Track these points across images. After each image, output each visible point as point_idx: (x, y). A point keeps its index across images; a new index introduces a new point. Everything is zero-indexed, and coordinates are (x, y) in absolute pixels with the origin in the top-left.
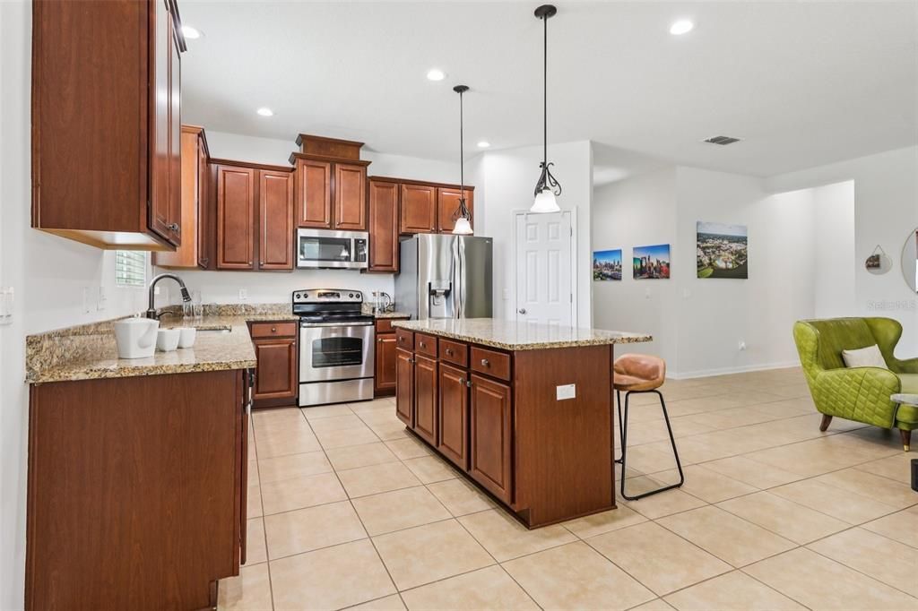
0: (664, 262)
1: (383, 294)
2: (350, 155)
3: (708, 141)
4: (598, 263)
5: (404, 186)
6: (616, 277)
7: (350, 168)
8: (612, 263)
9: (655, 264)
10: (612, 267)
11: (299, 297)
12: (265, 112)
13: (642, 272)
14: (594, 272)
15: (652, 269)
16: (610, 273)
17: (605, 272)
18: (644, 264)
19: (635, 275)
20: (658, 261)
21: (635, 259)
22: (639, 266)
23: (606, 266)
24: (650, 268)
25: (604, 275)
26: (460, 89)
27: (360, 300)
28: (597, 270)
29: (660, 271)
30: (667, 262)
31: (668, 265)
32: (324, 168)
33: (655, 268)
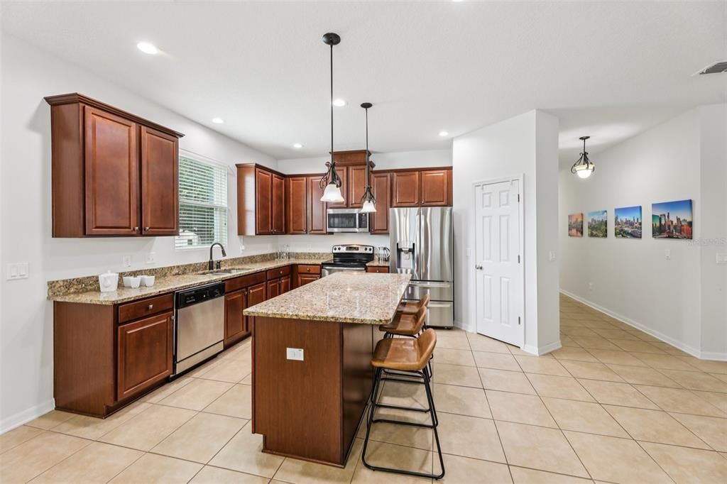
0: (684, 220)
1: (385, 249)
2: (360, 159)
3: (703, 73)
4: (619, 220)
5: (395, 174)
6: (636, 235)
7: (358, 167)
8: (632, 220)
9: (675, 222)
10: (631, 224)
11: (335, 249)
12: (298, 146)
13: (662, 230)
14: (616, 229)
15: (672, 228)
16: (630, 230)
17: (626, 229)
18: (663, 222)
19: (654, 234)
20: (678, 219)
21: (653, 216)
22: (658, 224)
23: (626, 223)
24: (669, 226)
25: (625, 232)
26: (367, 106)
27: (371, 252)
28: (618, 227)
29: (681, 231)
30: (689, 220)
31: (690, 224)
32: (343, 170)
33: (675, 227)
